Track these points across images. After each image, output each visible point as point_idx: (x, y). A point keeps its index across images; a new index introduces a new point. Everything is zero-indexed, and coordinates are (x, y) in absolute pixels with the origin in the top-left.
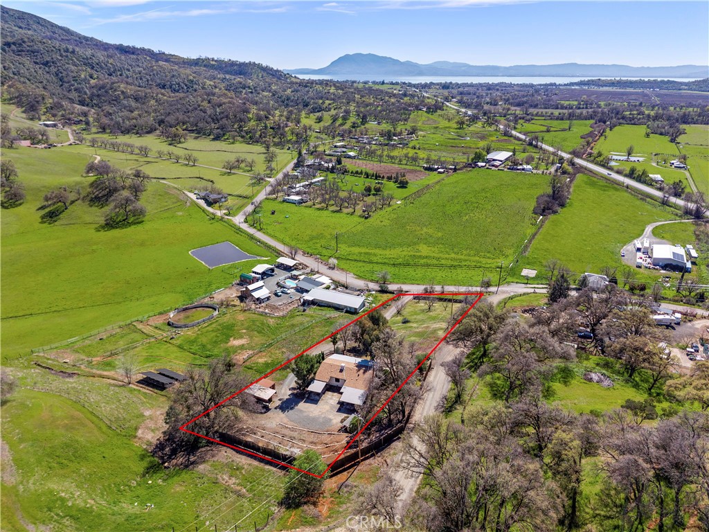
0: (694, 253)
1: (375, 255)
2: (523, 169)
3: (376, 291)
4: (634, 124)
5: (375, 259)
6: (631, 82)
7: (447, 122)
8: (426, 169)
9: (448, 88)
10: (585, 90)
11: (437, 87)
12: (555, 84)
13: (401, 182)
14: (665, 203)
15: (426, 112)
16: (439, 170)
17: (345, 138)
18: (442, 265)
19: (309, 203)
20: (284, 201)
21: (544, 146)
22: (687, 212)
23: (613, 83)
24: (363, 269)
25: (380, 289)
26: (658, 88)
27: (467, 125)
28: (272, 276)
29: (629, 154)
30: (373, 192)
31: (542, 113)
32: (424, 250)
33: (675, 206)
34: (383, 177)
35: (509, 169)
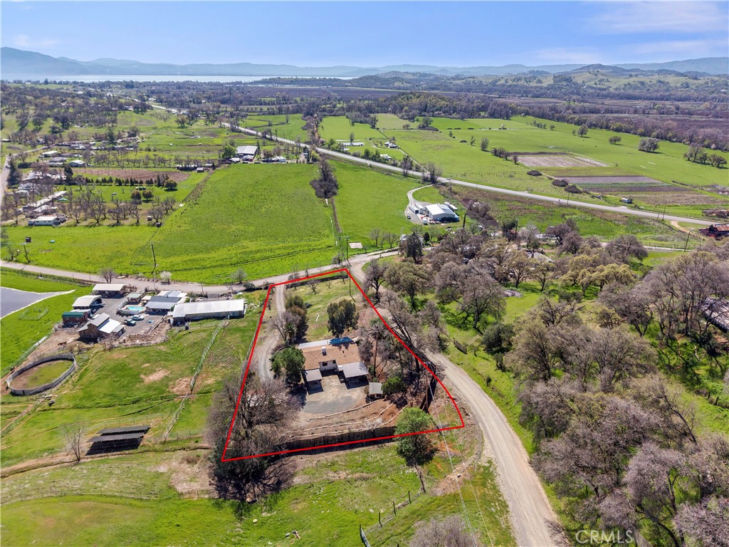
0: (454, 208)
1: (203, 260)
2: (278, 161)
3: (242, 291)
4: (335, 115)
5: (207, 263)
6: (307, 80)
7: (162, 121)
8: (182, 169)
9: (132, 87)
10: (270, 87)
11: (119, 86)
12: (240, 83)
13: (168, 185)
14: (406, 175)
15: (134, 112)
16: (198, 169)
17: (51, 146)
18: (279, 256)
19: (70, 222)
20: (31, 225)
21: (279, 139)
22: (425, 180)
23: (292, 81)
24: (204, 276)
25: (245, 288)
26: (330, 85)
27: (189, 124)
28: (102, 307)
29: (352, 140)
30: (143, 199)
31: (252, 109)
32: (252, 246)
33: (414, 177)
34: (141, 183)
35: (264, 161)
